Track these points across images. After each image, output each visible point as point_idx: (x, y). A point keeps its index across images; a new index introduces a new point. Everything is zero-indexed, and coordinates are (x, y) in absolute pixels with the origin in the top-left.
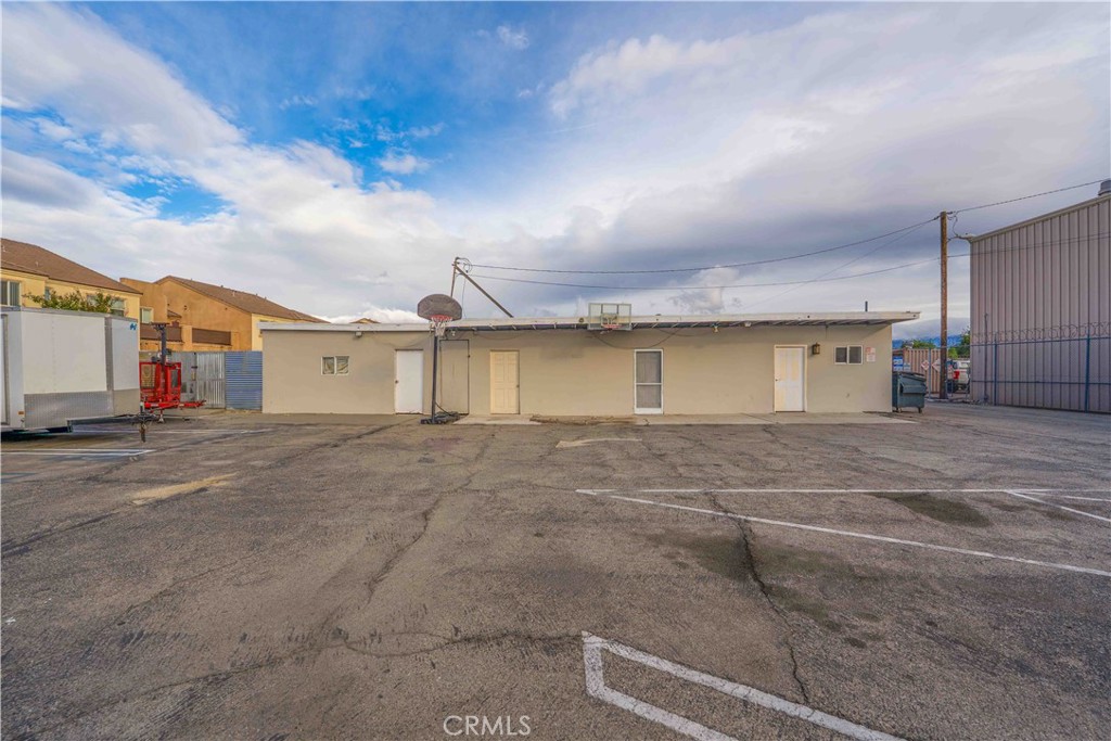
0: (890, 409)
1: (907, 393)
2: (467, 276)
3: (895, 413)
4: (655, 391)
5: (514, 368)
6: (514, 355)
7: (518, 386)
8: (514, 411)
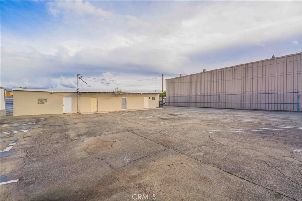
0: (159, 107)
1: (162, 104)
2: (81, 79)
3: (160, 108)
4: (125, 105)
5: (96, 102)
6: (96, 99)
7: (97, 105)
8: (96, 111)
